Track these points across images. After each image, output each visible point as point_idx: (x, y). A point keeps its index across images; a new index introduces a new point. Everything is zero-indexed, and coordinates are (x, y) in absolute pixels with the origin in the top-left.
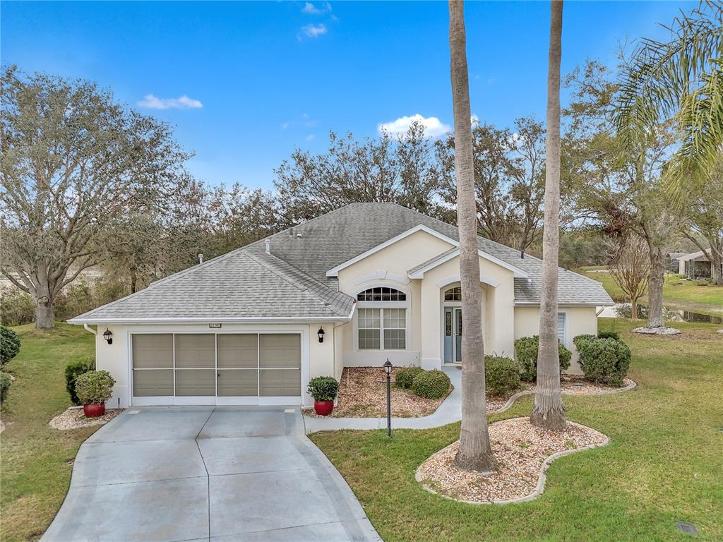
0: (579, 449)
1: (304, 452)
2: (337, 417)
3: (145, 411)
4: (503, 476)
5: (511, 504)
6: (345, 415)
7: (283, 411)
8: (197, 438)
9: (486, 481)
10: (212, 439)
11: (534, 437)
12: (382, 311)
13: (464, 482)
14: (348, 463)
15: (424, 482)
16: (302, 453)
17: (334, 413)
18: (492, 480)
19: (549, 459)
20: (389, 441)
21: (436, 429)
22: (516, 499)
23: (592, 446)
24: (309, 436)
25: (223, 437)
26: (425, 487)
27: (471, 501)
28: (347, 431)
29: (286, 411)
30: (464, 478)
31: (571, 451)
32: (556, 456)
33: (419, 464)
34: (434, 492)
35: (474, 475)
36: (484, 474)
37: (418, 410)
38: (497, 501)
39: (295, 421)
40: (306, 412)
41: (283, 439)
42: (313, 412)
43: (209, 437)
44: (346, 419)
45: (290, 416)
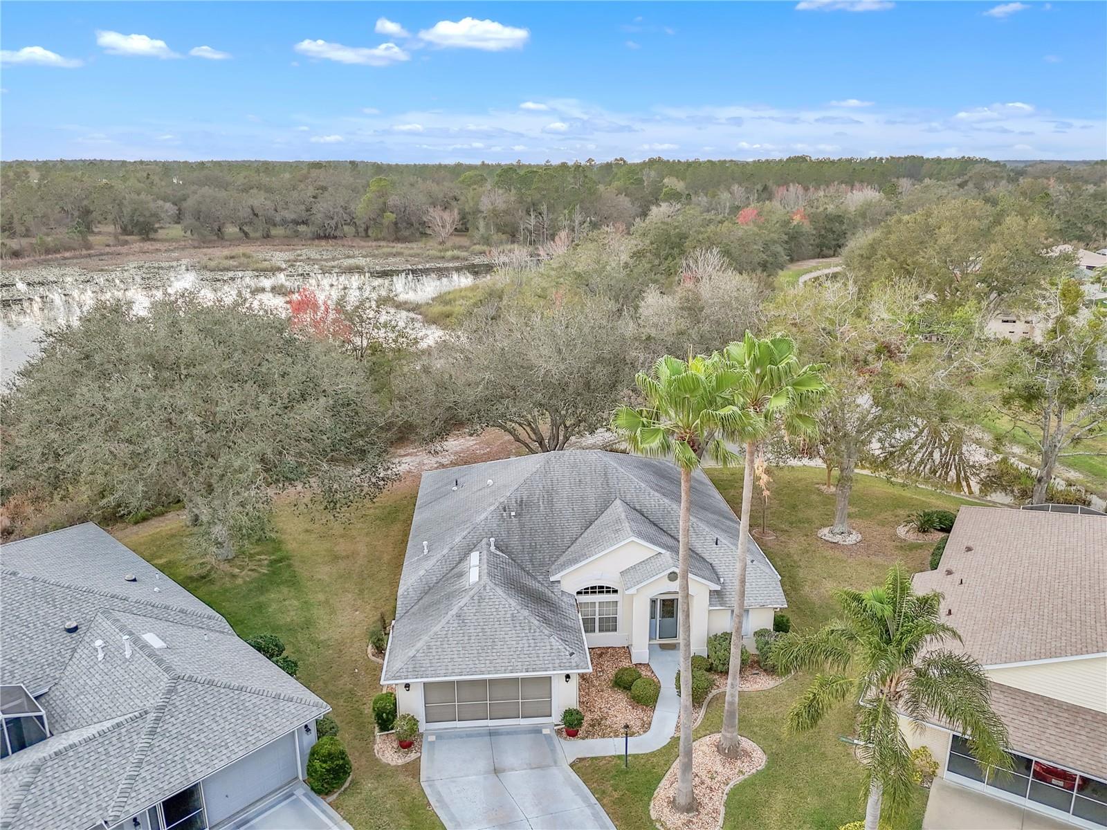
0: (746, 776)
1: (574, 787)
2: (583, 739)
3: (440, 737)
7: (541, 732)
8: (496, 771)
9: (692, 821)
10: (507, 773)
11: (719, 768)
12: (597, 605)
13: (680, 823)
14: (607, 800)
15: (656, 820)
17: (580, 733)
18: (695, 820)
19: (727, 789)
20: (627, 772)
21: (653, 754)
23: (754, 771)
24: (571, 766)
25: (513, 769)
26: (658, 826)
28: (596, 758)
29: (544, 731)
31: (742, 777)
32: (731, 784)
33: (650, 800)
35: (685, 817)
36: (691, 815)
37: (639, 724)
39: (554, 745)
40: (559, 733)
41: (554, 770)
42: (564, 734)
43: (504, 771)
44: (590, 742)
45: (547, 737)
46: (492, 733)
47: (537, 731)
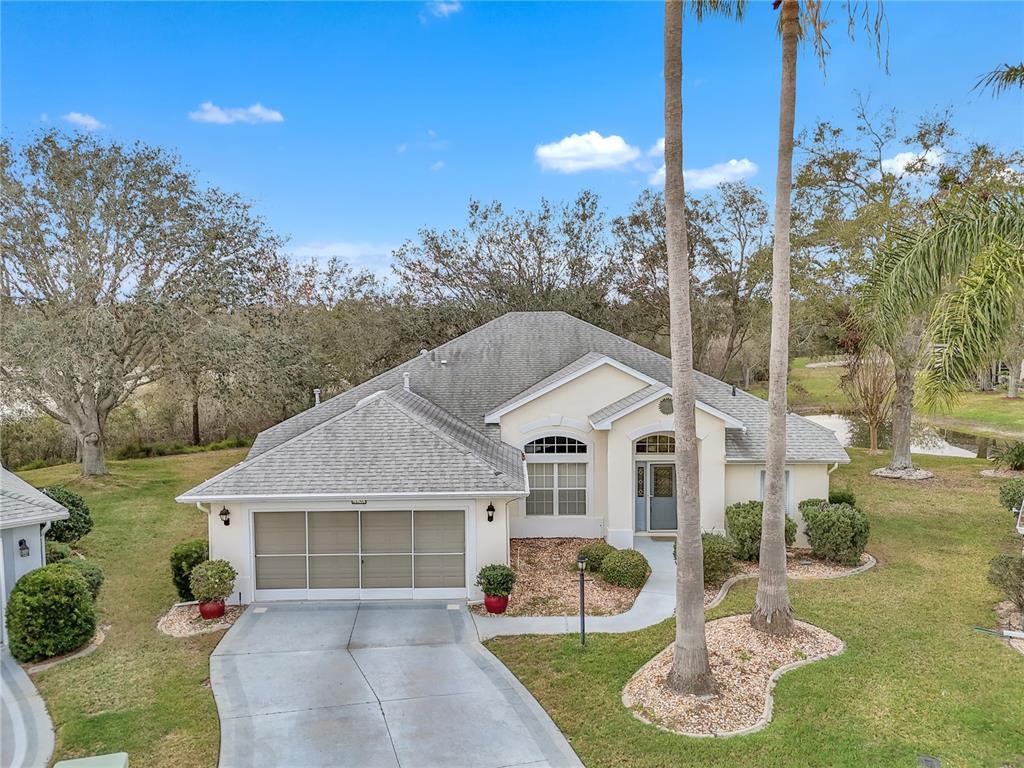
0: (810, 660)
1: (485, 668)
2: (513, 615)
3: (274, 608)
4: (724, 701)
5: (736, 737)
6: (522, 612)
7: (445, 607)
8: (349, 647)
9: (707, 707)
10: (368, 649)
11: (757, 647)
13: (681, 709)
14: (539, 682)
15: (634, 708)
16: (482, 669)
17: (509, 609)
18: (712, 706)
19: (775, 675)
20: (583, 651)
21: (637, 634)
22: (742, 730)
23: (824, 656)
24: (485, 643)
25: (380, 645)
26: (636, 715)
27: (691, 734)
28: (531, 636)
29: (449, 607)
30: (679, 704)
31: (801, 662)
32: (782, 669)
33: (624, 683)
34: (648, 722)
35: (692, 700)
36: (703, 698)
37: (611, 604)
38: (721, 732)
39: (463, 622)
40: (475, 608)
41: (454, 648)
42: (484, 609)
43: (365, 646)
44: (525, 620)
45: (455, 614)
46: (361, 607)
47: (439, 606)
